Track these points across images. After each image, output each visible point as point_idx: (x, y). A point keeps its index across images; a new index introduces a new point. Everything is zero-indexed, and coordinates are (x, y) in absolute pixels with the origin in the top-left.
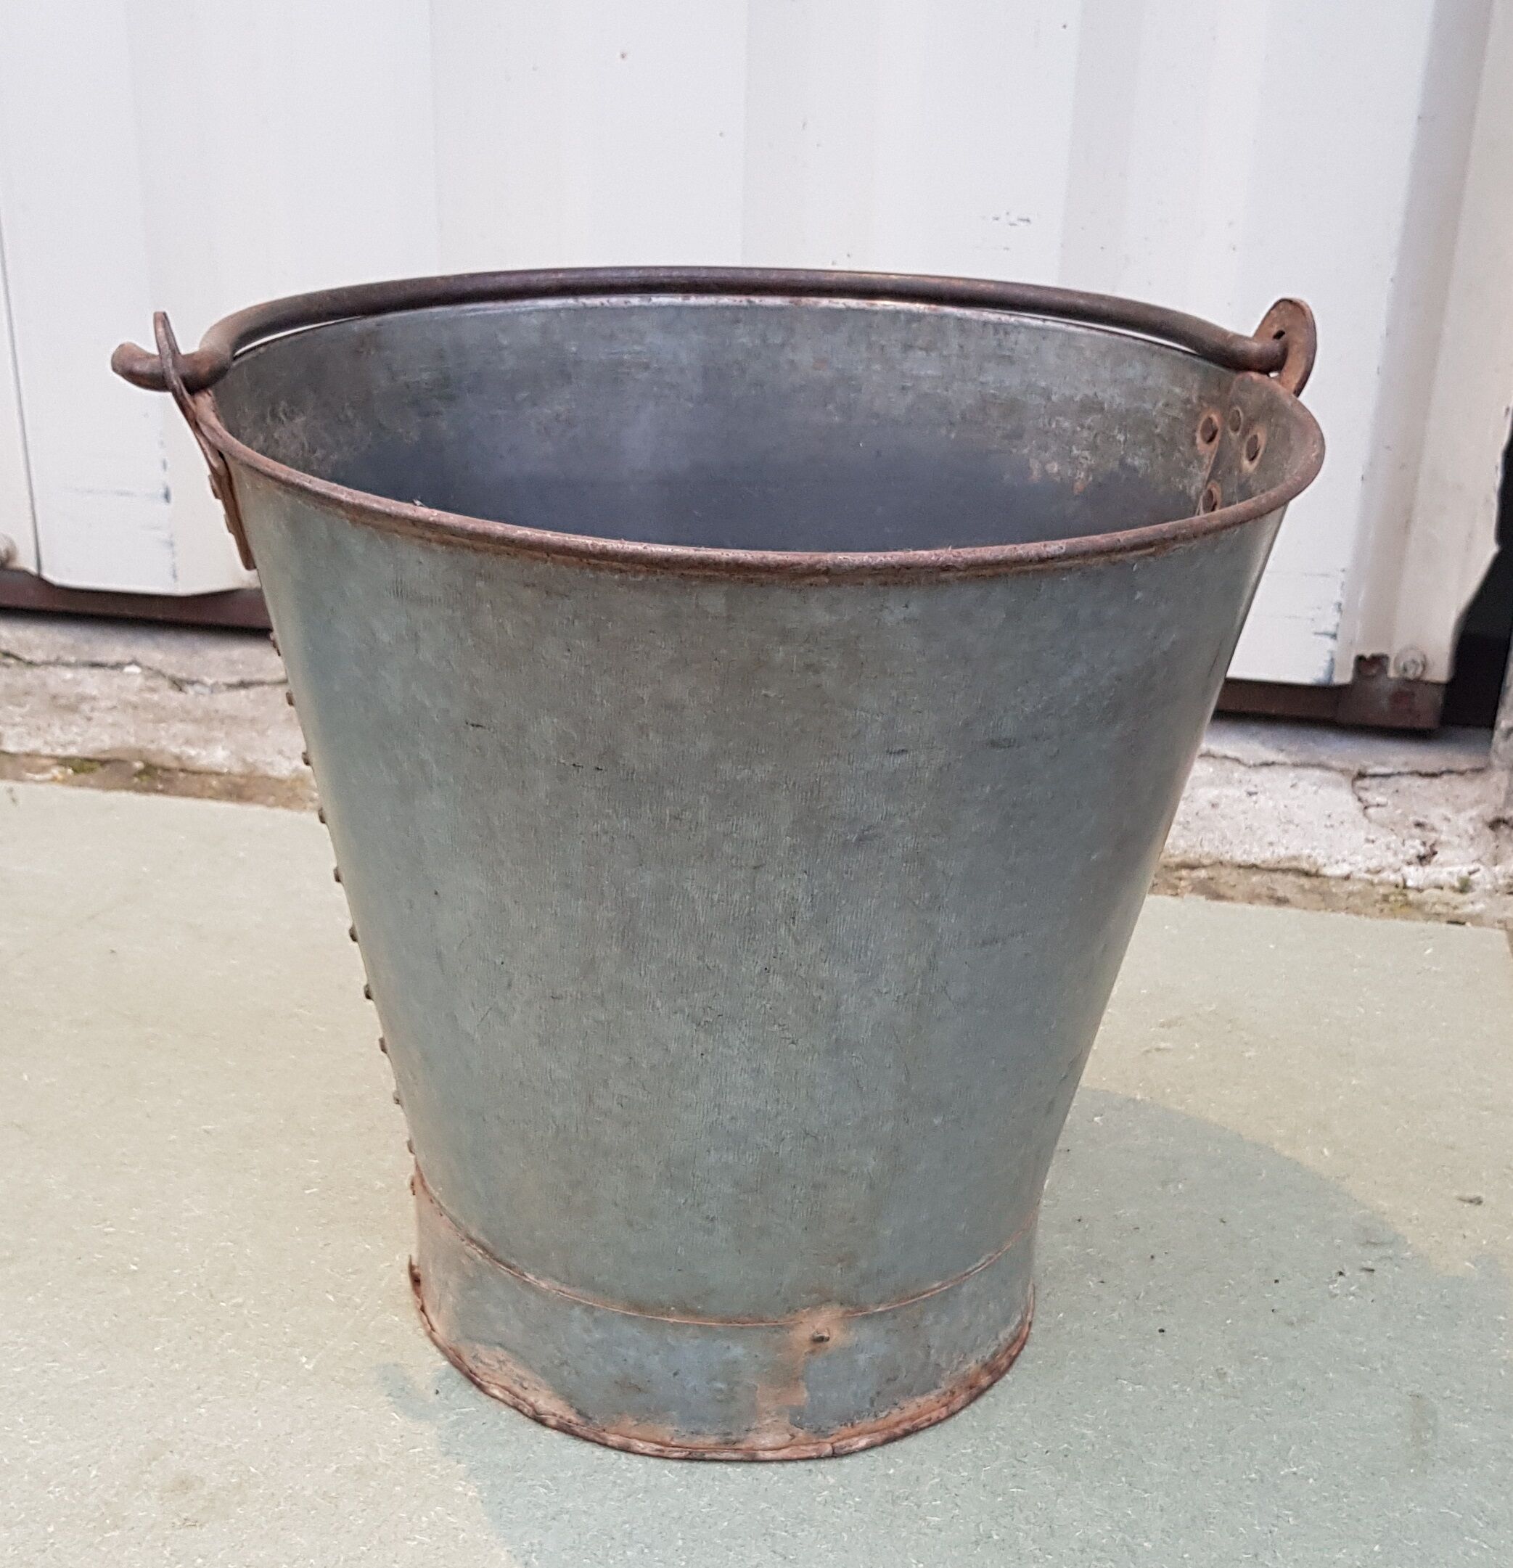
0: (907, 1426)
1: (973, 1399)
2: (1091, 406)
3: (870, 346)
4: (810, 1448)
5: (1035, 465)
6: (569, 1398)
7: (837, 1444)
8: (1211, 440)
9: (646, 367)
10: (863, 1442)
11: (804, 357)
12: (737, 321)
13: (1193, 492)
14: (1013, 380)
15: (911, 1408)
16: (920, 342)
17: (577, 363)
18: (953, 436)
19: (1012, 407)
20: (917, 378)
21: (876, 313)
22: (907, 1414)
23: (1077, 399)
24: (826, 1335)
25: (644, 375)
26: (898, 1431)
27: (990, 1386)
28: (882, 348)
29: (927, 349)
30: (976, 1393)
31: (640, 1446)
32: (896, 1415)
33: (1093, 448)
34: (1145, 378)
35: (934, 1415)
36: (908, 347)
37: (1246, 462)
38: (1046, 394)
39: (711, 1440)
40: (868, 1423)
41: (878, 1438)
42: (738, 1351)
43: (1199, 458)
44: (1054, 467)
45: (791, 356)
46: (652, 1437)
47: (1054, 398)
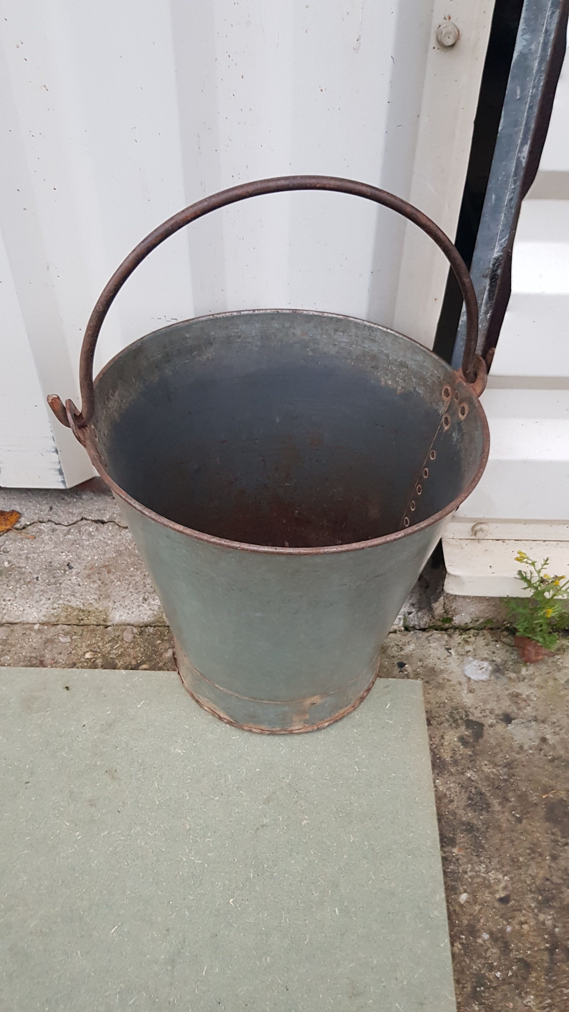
0: (340, 717)
1: (361, 702)
2: (403, 365)
3: (322, 329)
4: (310, 728)
5: (382, 379)
6: (231, 716)
7: (318, 727)
8: (448, 396)
9: (240, 337)
10: (327, 724)
11: (298, 332)
12: (273, 319)
13: (441, 412)
14: (375, 348)
15: (342, 711)
16: (341, 329)
17: (214, 339)
18: (353, 364)
19: (374, 357)
20: (340, 342)
21: (325, 317)
22: (341, 713)
23: (399, 360)
24: (315, 702)
25: (239, 340)
26: (338, 719)
27: (367, 695)
28: (327, 330)
29: (343, 332)
30: (362, 699)
31: (254, 730)
32: (337, 714)
33: (404, 380)
34: (424, 362)
35: (349, 711)
36: (336, 330)
37: (460, 415)
38: (388, 356)
39: (278, 729)
40: (328, 719)
41: (332, 722)
42: (286, 709)
43: (443, 401)
44: (390, 382)
45: (293, 331)
46: (259, 728)
47: (390, 358)
